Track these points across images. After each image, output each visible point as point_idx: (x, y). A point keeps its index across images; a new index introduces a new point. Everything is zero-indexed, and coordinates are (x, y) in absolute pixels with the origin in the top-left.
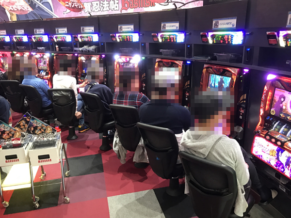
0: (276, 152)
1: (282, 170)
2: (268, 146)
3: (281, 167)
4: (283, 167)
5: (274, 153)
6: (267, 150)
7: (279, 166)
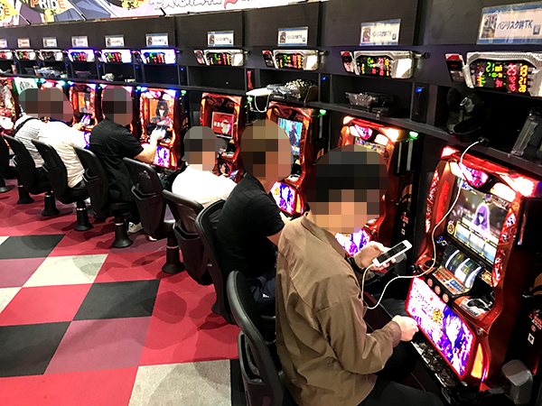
0: (443, 315)
1: (449, 355)
2: (431, 299)
3: (448, 348)
4: (450, 351)
5: (439, 317)
6: (429, 308)
7: (445, 347)
